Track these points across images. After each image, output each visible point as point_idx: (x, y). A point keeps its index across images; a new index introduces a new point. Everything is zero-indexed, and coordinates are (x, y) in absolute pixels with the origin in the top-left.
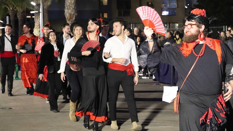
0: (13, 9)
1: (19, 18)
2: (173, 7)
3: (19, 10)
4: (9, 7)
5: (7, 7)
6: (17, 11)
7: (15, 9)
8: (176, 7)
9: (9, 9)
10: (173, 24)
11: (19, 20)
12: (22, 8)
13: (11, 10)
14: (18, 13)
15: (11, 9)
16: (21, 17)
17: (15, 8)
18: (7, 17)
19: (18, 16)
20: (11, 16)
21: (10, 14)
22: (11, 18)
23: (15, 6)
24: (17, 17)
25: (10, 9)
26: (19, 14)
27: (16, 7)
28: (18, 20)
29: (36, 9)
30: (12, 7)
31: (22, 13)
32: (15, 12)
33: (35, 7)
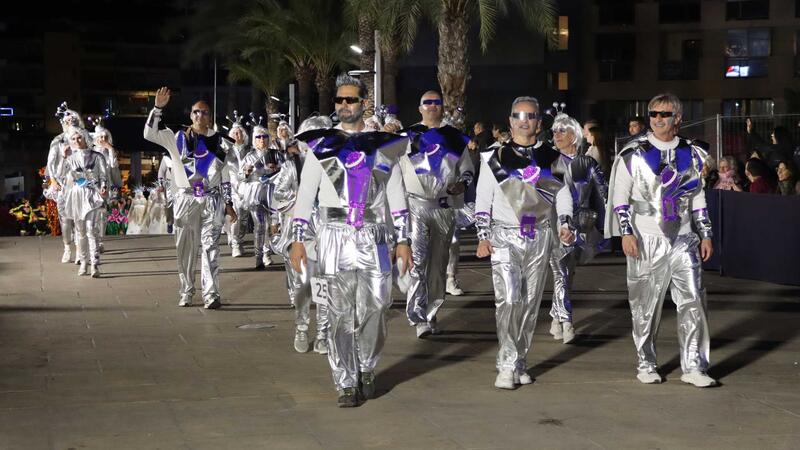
0: (305, 64)
1: (321, 89)
2: (759, 54)
3: (320, 68)
4: (295, 59)
5: (293, 61)
6: (315, 71)
7: (311, 66)
8: (769, 52)
9: (295, 64)
10: (759, 103)
11: (321, 95)
13: (301, 68)
14: (319, 74)
15: (301, 64)
16: (325, 87)
17: (312, 62)
18: (292, 87)
19: (318, 84)
20: (300, 83)
21: (299, 77)
22: (301, 90)
23: (312, 57)
24: (315, 86)
25: (297, 64)
26: (321, 77)
27: (314, 60)
28: (318, 94)
29: (363, 64)
30: (305, 59)
31: (329, 74)
32: (311, 74)
33: (363, 59)
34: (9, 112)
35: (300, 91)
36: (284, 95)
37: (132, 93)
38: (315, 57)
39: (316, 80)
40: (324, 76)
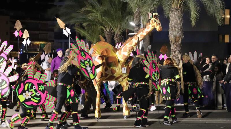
0: (110, 30)
3: (116, 32)
4: (105, 28)
6: (114, 33)
7: (112, 31)
9: (105, 30)
12: (120, 29)
13: (108, 32)
15: (108, 30)
16: (118, 40)
17: (113, 29)
19: (115, 39)
20: (107, 39)
21: (107, 36)
23: (112, 27)
24: (114, 40)
25: (106, 30)
26: (116, 36)
27: (114, 29)
29: (135, 30)
30: (109, 28)
31: (120, 35)
32: (112, 35)
33: (135, 28)
38: (114, 27)
39: (114, 37)
40: (118, 36)
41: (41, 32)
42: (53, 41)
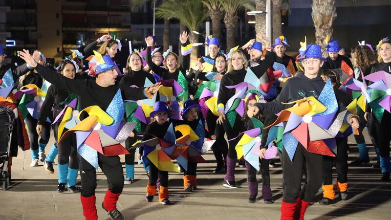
0: (217, 7)
1: (228, 26)
3: (227, 10)
4: (210, 4)
5: (208, 5)
6: (224, 12)
7: (221, 8)
9: (209, 8)
11: (228, 29)
12: (233, 5)
13: (214, 10)
14: (226, 14)
15: (214, 7)
16: (231, 23)
17: (222, 6)
18: (207, 24)
19: (226, 22)
20: (213, 22)
21: (213, 17)
22: (214, 25)
23: (221, 3)
24: (224, 23)
25: (211, 7)
26: (228, 16)
27: (223, 4)
28: (226, 29)
29: (258, 7)
30: (217, 4)
31: (234, 15)
32: (221, 14)
33: (258, 3)
34: (12, 43)
35: (213, 27)
36: (202, 30)
37: (98, 29)
38: (224, 2)
39: (225, 19)
40: (230, 16)
41: (111, 13)
42: (129, 27)
